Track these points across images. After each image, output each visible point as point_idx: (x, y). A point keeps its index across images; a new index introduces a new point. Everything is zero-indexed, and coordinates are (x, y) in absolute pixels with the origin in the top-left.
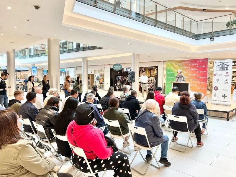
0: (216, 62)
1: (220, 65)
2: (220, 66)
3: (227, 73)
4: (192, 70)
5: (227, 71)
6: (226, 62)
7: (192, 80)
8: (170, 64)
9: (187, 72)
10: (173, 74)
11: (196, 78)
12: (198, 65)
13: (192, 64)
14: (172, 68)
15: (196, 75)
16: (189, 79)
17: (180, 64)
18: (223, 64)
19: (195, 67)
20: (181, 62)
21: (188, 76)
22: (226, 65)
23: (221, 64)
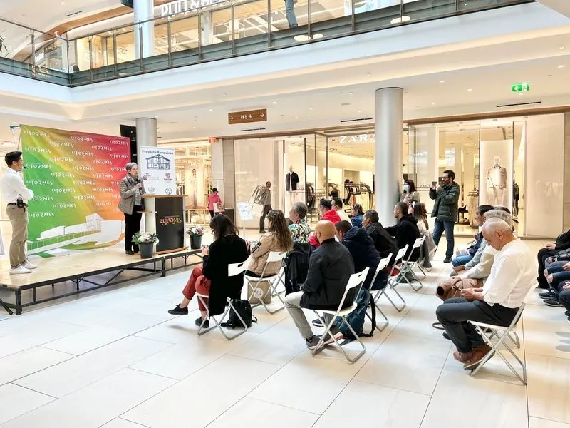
0: (146, 150)
1: (153, 157)
2: (154, 160)
3: (168, 175)
4: (100, 162)
5: (168, 171)
6: (165, 153)
7: (101, 190)
8: (35, 136)
9: (90, 168)
10: (49, 171)
11: (110, 186)
12: (112, 152)
13: (99, 148)
14: (43, 151)
15: (108, 176)
16: (95, 187)
17: (68, 143)
18: (159, 156)
19: (106, 155)
20: (68, 134)
21: (92, 179)
22: (165, 158)
23: (155, 154)
